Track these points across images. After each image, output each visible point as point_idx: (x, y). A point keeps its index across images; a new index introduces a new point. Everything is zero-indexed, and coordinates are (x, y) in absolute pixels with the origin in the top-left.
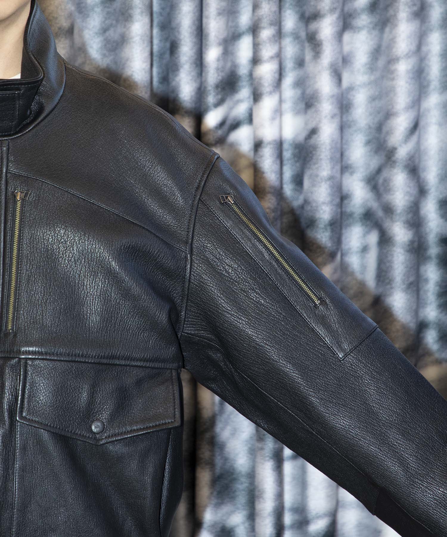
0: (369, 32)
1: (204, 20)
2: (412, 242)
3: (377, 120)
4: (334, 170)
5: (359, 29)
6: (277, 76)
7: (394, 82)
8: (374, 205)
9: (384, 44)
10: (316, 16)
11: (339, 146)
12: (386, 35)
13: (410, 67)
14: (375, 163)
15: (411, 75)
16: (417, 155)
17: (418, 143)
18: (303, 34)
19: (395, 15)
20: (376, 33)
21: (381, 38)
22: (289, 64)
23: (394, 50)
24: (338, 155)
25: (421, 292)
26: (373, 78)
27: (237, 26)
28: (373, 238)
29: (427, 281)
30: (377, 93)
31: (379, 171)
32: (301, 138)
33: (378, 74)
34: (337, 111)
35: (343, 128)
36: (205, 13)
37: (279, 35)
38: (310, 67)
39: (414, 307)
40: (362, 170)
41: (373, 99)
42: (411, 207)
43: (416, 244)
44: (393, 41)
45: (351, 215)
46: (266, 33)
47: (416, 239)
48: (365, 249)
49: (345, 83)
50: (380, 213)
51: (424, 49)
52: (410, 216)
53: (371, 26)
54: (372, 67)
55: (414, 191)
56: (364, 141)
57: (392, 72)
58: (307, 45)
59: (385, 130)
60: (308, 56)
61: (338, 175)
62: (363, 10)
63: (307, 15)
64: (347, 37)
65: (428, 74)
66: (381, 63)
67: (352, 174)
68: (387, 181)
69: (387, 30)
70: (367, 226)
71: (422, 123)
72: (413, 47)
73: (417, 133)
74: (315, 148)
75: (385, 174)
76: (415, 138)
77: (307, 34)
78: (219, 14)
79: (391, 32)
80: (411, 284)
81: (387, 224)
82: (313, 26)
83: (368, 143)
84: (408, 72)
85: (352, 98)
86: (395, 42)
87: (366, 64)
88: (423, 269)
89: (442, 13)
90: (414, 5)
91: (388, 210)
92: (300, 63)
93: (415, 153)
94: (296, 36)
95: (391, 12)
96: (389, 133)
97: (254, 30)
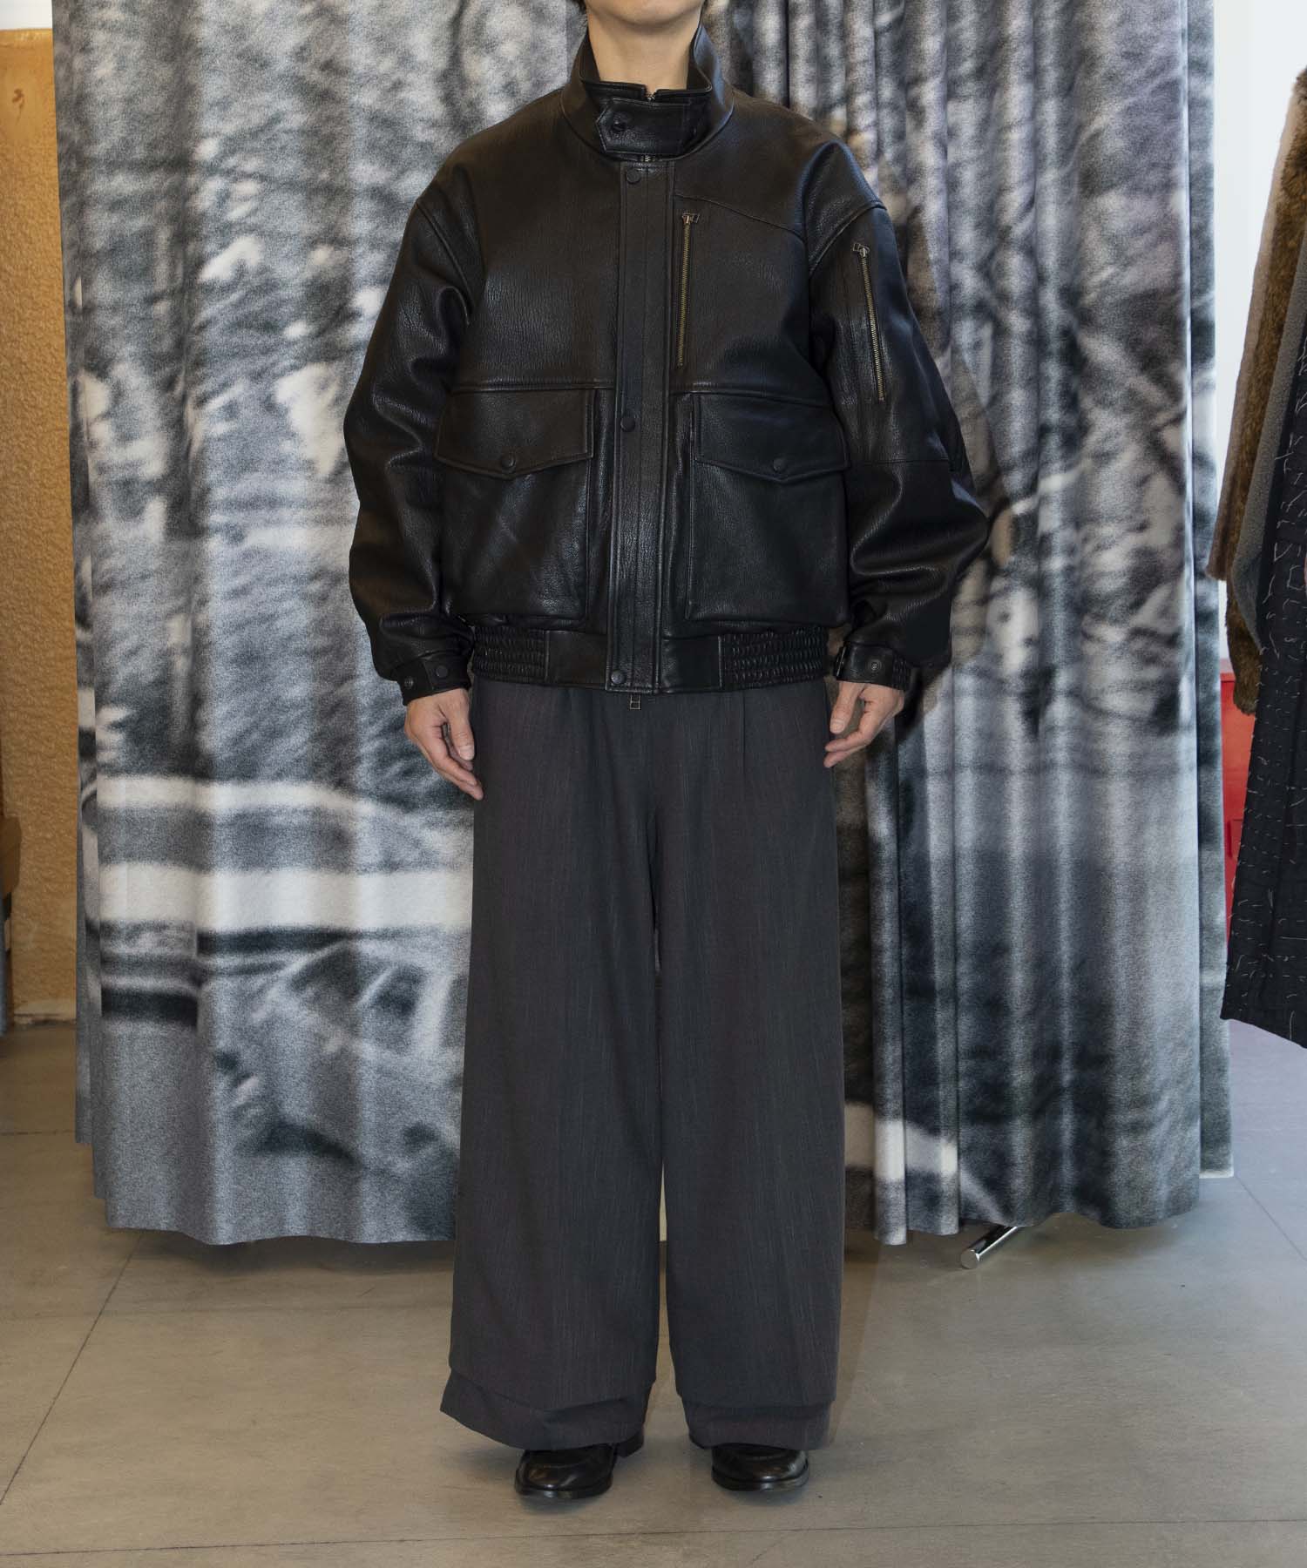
0: (976, 101)
1: (791, 88)
2: (1030, 333)
3: (987, 198)
4: (942, 252)
5: (966, 98)
6: (875, 146)
7: (1006, 154)
8: (987, 294)
9: (994, 112)
10: (918, 80)
11: (946, 225)
12: (995, 102)
13: (1024, 135)
14: (986, 248)
15: (1025, 146)
16: (1034, 235)
17: (1035, 221)
18: (902, 103)
19: (1006, 78)
20: (983, 101)
21: (990, 106)
22: (888, 139)
23: (1005, 117)
24: (945, 237)
25: (1042, 392)
26: (981, 151)
27: (827, 97)
28: (987, 332)
29: (1048, 379)
30: (987, 169)
31: (992, 255)
32: (903, 220)
33: (988, 147)
34: (942, 186)
35: (951, 207)
36: (792, 80)
37: (877, 104)
38: (912, 138)
39: (1035, 406)
40: (971, 256)
41: (981, 176)
42: (1029, 293)
43: (1035, 336)
44: (1004, 107)
45: (962, 307)
46: (862, 99)
47: (1036, 330)
48: (977, 346)
49: (951, 159)
50: (994, 303)
51: (1039, 118)
52: (1028, 303)
53: (978, 94)
54: (980, 140)
55: (1032, 276)
56: (973, 224)
57: (1004, 142)
58: (908, 113)
59: (997, 207)
60: (909, 126)
61: (946, 258)
62: (969, 76)
63: (907, 80)
64: (951, 106)
65: (1044, 147)
66: (990, 134)
67: (961, 261)
68: (1000, 266)
69: (997, 95)
70: (978, 319)
71: (1038, 202)
72: (1027, 114)
73: (1033, 210)
74: (920, 227)
75: (998, 258)
76: (1031, 216)
77: (907, 102)
78: (808, 81)
79: (1001, 97)
80: (1030, 379)
81: (1002, 313)
82: (914, 92)
83: (978, 226)
84: (1021, 140)
85: (958, 175)
86: (1006, 108)
87: (973, 137)
88: (1043, 366)
89: (1057, 78)
90: (1027, 66)
91: (1003, 297)
92: (900, 136)
93: (1032, 232)
94: (894, 107)
95: (1001, 75)
96: (1002, 210)
97: (847, 98)
